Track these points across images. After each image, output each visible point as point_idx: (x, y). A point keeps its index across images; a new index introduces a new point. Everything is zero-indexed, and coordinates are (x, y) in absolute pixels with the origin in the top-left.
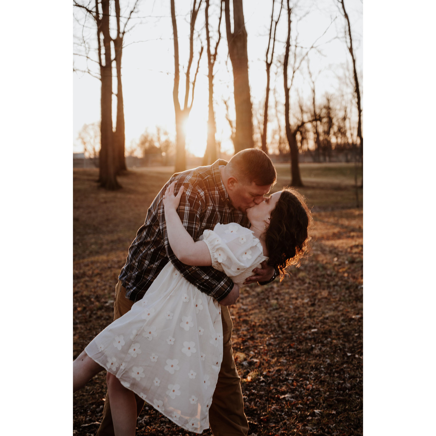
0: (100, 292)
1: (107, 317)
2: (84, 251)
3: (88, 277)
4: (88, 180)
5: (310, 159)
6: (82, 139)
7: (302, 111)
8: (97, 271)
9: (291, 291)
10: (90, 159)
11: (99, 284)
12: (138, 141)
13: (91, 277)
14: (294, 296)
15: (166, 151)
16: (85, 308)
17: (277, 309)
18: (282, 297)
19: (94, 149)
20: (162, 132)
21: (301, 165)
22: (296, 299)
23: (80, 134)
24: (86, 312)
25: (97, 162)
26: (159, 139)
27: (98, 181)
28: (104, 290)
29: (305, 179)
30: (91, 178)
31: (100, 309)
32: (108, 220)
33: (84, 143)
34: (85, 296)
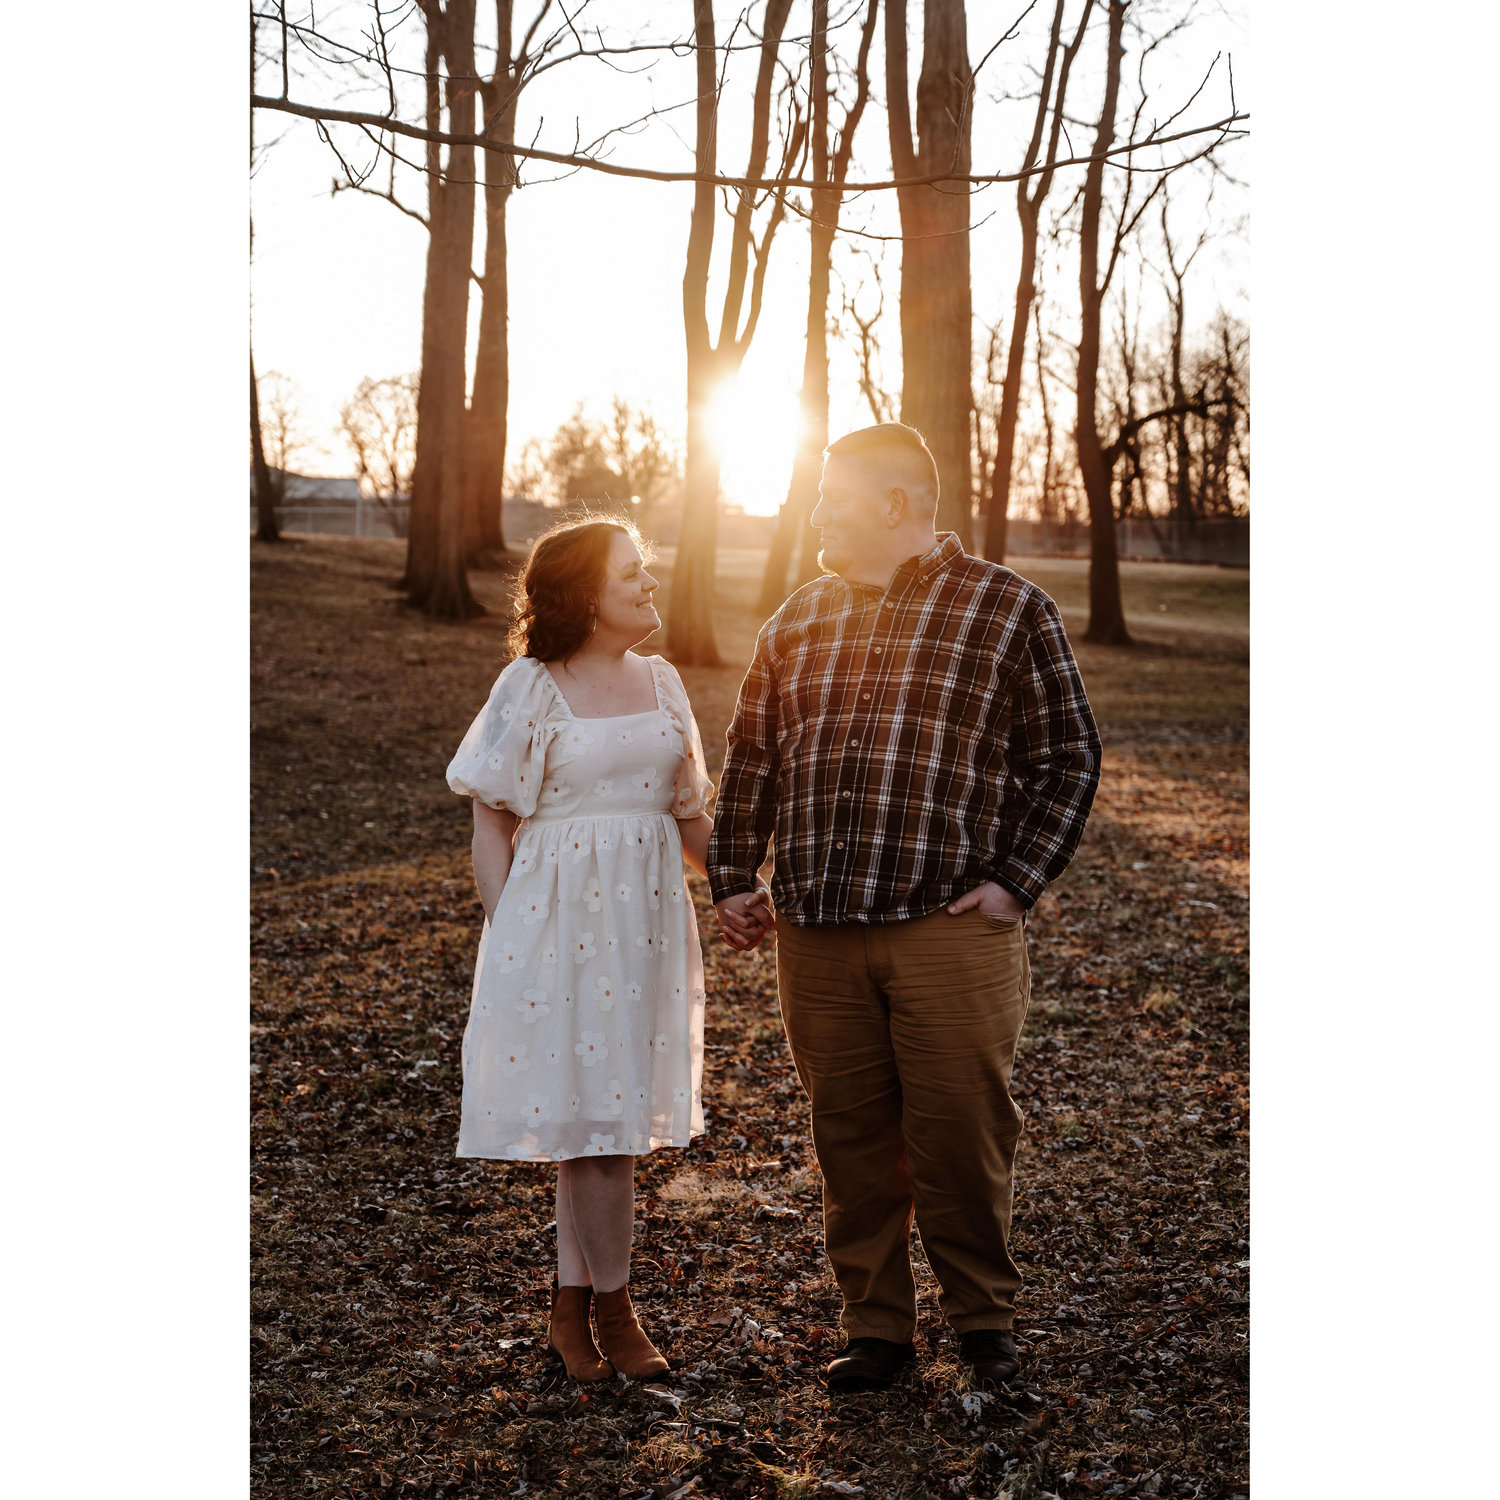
0: (385, 1021)
1: (409, 1133)
2: (336, 844)
3: (346, 950)
4: (366, 578)
5: (1152, 548)
6: (354, 431)
7: (1130, 371)
8: (378, 929)
9: (1126, 1067)
10: (381, 502)
11: (385, 984)
12: (548, 449)
13: (354, 950)
14: (1139, 1089)
15: (644, 490)
16: (324, 1086)
17: (1080, 1148)
18: (1092, 1092)
19: (393, 469)
20: (634, 420)
21: (1125, 568)
22: (1152, 1104)
23: (346, 415)
24: (329, 1103)
25: (403, 513)
26: (621, 446)
27: (400, 585)
28: (403, 1009)
29: (1137, 617)
30: (377, 571)
31: (383, 1092)
32: (428, 727)
33: (361, 447)
34: (330, 1033)
